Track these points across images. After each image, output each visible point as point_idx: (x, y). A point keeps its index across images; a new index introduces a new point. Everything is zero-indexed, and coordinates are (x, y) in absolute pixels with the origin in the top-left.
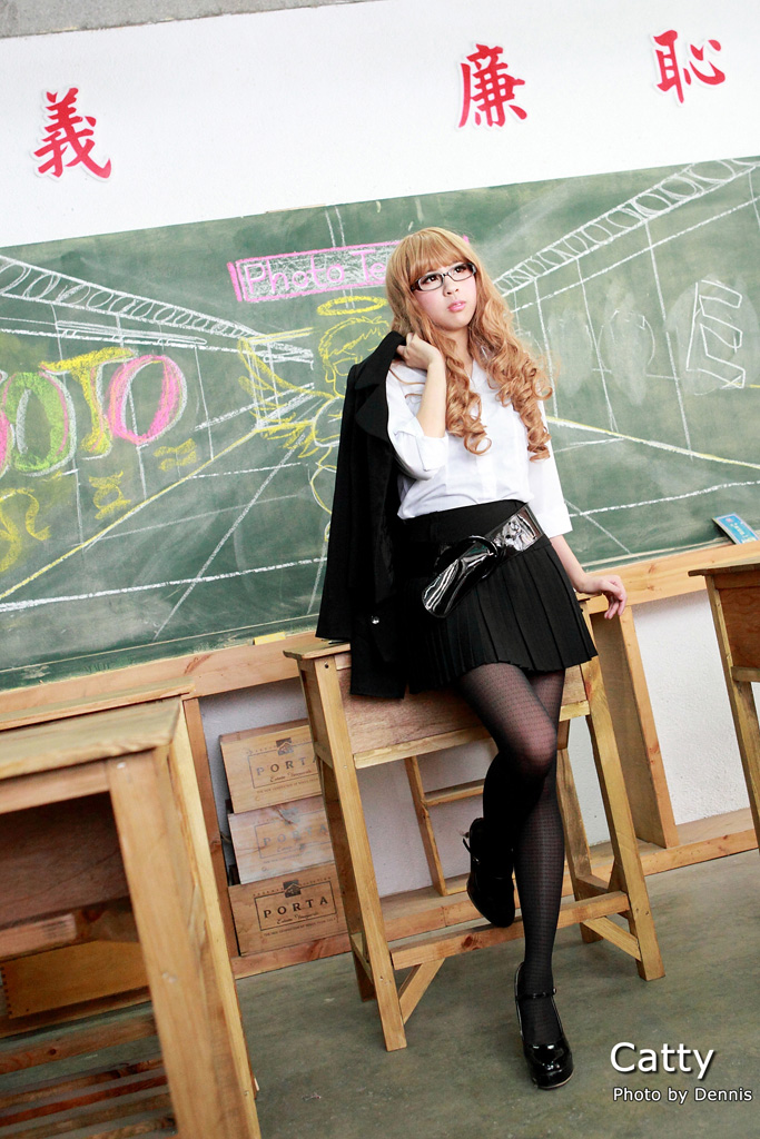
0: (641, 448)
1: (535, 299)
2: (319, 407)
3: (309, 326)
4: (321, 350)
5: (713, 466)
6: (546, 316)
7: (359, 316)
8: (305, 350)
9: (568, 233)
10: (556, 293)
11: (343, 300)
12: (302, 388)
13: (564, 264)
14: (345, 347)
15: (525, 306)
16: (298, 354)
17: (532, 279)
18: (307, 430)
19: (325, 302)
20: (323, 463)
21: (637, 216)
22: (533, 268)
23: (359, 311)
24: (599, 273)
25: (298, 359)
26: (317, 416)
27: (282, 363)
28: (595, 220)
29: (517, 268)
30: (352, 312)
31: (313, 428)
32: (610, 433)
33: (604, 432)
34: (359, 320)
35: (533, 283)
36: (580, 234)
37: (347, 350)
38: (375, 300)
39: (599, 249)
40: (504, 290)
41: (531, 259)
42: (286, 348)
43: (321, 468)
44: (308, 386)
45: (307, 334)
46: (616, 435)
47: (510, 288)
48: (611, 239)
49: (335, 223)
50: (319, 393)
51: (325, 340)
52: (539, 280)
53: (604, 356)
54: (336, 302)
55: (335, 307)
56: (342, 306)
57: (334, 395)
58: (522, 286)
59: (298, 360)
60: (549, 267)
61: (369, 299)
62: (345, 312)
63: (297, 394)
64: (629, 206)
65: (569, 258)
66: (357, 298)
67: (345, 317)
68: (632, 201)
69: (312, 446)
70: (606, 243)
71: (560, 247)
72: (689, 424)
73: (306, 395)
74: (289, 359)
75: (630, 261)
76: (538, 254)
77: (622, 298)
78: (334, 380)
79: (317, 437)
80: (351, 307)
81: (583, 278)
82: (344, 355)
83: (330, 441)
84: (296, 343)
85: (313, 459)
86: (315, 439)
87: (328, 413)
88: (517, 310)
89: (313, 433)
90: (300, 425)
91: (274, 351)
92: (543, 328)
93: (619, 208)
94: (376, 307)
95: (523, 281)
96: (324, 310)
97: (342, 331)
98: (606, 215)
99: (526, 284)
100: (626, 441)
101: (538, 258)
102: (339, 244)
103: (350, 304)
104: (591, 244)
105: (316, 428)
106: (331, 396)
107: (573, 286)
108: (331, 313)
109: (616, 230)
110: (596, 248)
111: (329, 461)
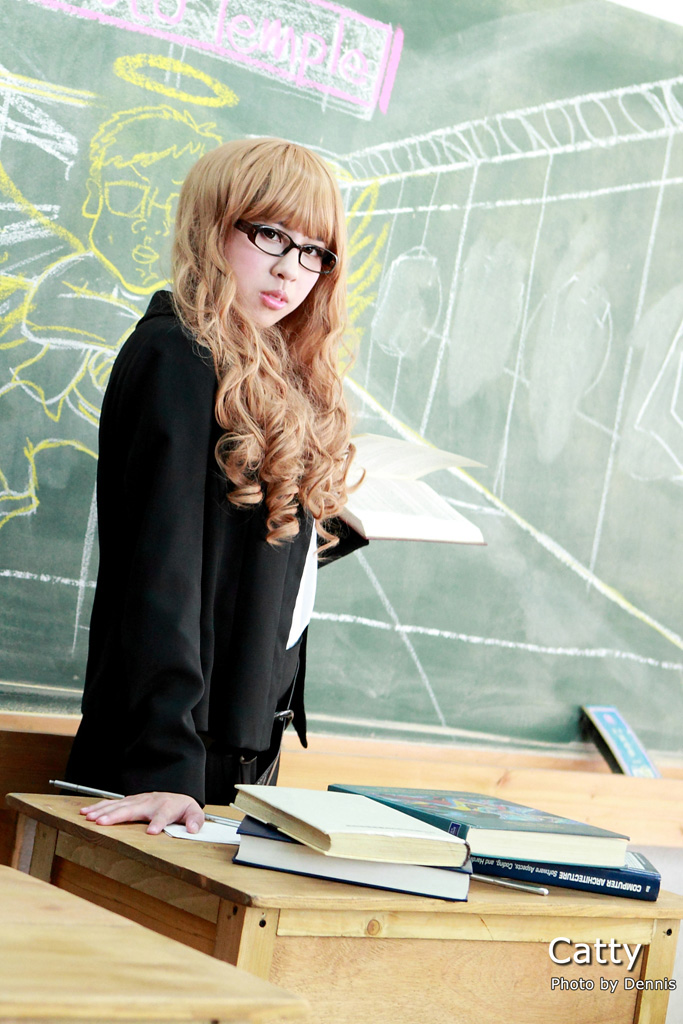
0: (524, 541)
1: (463, 202)
2: (52, 259)
3: (91, 89)
4: (94, 146)
5: (613, 613)
6: (471, 240)
7: (181, 106)
8: (67, 136)
9: (554, 99)
10: (499, 203)
11: (164, 63)
12: (36, 208)
13: (530, 155)
14: (137, 157)
15: (445, 208)
16: (53, 138)
17: (473, 162)
18: (17, 297)
19: (132, 53)
20: (23, 375)
21: (663, 115)
22: (481, 140)
23: (184, 97)
24: (574, 196)
25: (48, 147)
26: (44, 275)
27: (19, 143)
28: (603, 95)
29: (458, 129)
30: (170, 93)
31: (29, 297)
32: (489, 496)
33: (480, 488)
34: (177, 116)
35: (471, 170)
36: (570, 109)
37: (138, 166)
38: (217, 88)
39: (589, 152)
40: (424, 161)
41: (484, 122)
42: (37, 115)
43: (16, 382)
44: (47, 208)
45: (81, 104)
46: (498, 503)
47: (433, 162)
48: (613, 141)
50: (63, 232)
51: (108, 129)
52: (484, 168)
53: (529, 352)
54: (152, 62)
55: (145, 70)
56: (158, 74)
57: (86, 246)
58: (455, 166)
59: (49, 150)
60: (506, 150)
61: (207, 80)
62: (159, 88)
63: (21, 217)
64: (658, 92)
65: (541, 146)
66: (189, 70)
67: (157, 99)
68: (666, 85)
69: (15, 332)
70: (602, 143)
71: (535, 120)
72: (605, 524)
73: (40, 225)
74: (34, 140)
75: (624, 194)
76: (499, 118)
77: (590, 257)
78: (96, 217)
79: (30, 317)
80: (172, 84)
81: (550, 194)
82: (128, 173)
83: (48, 334)
84: (57, 113)
86: (25, 321)
87: (63, 277)
88: (431, 208)
89: (26, 307)
91: (14, 114)
92: (458, 261)
93: (644, 88)
94: (214, 103)
95: (458, 158)
96: (126, 68)
97: (143, 124)
98: (620, 92)
99: (461, 166)
100: (507, 520)
101: (495, 126)
103: (174, 75)
104: (581, 136)
105: (34, 300)
106: (80, 246)
107: (528, 201)
108: (136, 79)
109: (625, 128)
110: (585, 146)
111: (33, 374)
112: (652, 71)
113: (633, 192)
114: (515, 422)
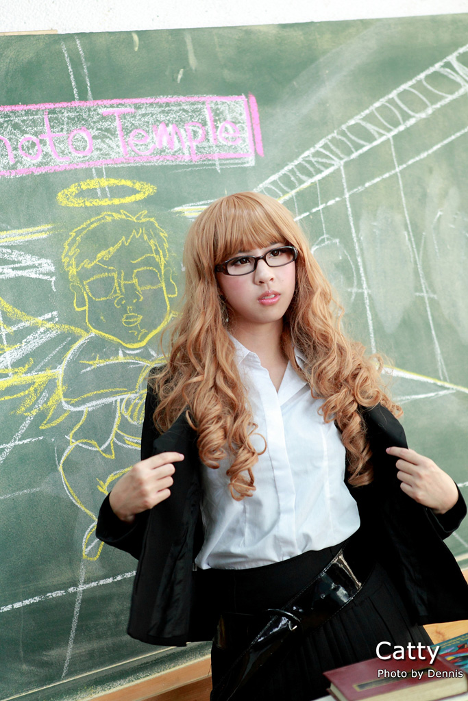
1: (342, 194)
2: (66, 349)
3: (47, 223)
4: (65, 260)
6: (357, 217)
7: (116, 209)
8: (43, 261)
9: (378, 100)
10: (367, 185)
11: (93, 184)
12: (40, 319)
13: (375, 143)
14: (100, 255)
15: (331, 202)
16: (33, 267)
17: (338, 164)
18: (51, 385)
19: (67, 186)
20: (76, 437)
21: (458, 79)
22: (338, 147)
23: (116, 201)
24: (417, 159)
25: (32, 274)
26: (65, 363)
27: (9, 280)
28: (410, 83)
29: (318, 146)
30: (105, 202)
31: (60, 382)
32: (439, 383)
33: (430, 380)
34: (117, 216)
35: (338, 170)
36: (391, 101)
37: (102, 261)
38: (138, 186)
39: (416, 124)
40: (303, 177)
41: (335, 134)
42: (15, 255)
43: (73, 444)
44: (48, 316)
45: (44, 235)
46: (447, 385)
47: (310, 175)
48: (430, 111)
49: (76, 64)
50: (66, 328)
51: (70, 245)
52: (347, 165)
53: (428, 276)
54: (84, 187)
55: (81, 194)
56: (92, 193)
57: (87, 330)
58: (326, 172)
59: (33, 276)
60: (358, 147)
61: (128, 183)
62: (97, 202)
63: (33, 329)
64: (449, 65)
65: (381, 135)
66: (113, 182)
67: (98, 210)
68: (452, 58)
69: (60, 410)
70: (423, 115)
71: (370, 118)
73: (48, 330)
74: (20, 273)
75: (452, 143)
76: (344, 127)
77: (445, 194)
78: (86, 308)
79: (65, 395)
80: (104, 196)
81: (400, 164)
82: (97, 269)
83: (84, 402)
84: (28, 248)
85: (61, 431)
86: (63, 400)
87: (79, 358)
88: (321, 207)
89: (60, 390)
90: (41, 377)
92: (354, 235)
93: (437, 67)
94: (139, 197)
95: (327, 166)
96: (66, 198)
97: (94, 232)
98: (422, 76)
99: (331, 170)
100: (458, 394)
101: (343, 133)
102: (83, 97)
103: (103, 190)
104: (406, 117)
105: (64, 382)
106: (83, 332)
107: (387, 175)
108: (77, 203)
109: (434, 99)
110: (412, 122)
111: (84, 433)
112: (439, 53)
113: (458, 139)
114: (437, 326)
